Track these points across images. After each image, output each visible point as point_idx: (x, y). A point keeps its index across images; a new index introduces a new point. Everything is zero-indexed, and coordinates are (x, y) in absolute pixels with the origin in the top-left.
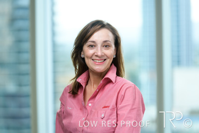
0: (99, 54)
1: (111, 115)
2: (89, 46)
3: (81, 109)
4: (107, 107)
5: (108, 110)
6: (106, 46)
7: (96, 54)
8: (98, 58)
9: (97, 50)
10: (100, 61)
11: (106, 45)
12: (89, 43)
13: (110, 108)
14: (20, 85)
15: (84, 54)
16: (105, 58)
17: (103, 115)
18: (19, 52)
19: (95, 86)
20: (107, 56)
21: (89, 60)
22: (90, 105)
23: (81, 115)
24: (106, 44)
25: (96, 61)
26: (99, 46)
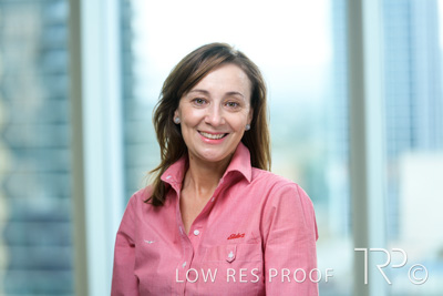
0: (215, 120)
1: (249, 253)
2: (194, 100)
3: (175, 242)
4: (239, 236)
5: (243, 244)
6: (232, 104)
7: (207, 120)
8: (210, 129)
9: (211, 110)
10: (214, 137)
11: (231, 102)
12: (193, 94)
13: (247, 238)
14: (61, 196)
15: (180, 116)
16: (226, 131)
17: (231, 256)
18: (58, 122)
19: (203, 191)
20: (231, 127)
21: (192, 131)
22: (196, 232)
23: (179, 256)
24: (232, 99)
25: (206, 135)
26: (216, 102)
